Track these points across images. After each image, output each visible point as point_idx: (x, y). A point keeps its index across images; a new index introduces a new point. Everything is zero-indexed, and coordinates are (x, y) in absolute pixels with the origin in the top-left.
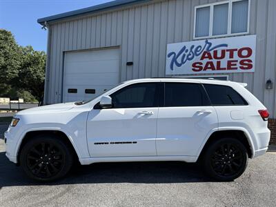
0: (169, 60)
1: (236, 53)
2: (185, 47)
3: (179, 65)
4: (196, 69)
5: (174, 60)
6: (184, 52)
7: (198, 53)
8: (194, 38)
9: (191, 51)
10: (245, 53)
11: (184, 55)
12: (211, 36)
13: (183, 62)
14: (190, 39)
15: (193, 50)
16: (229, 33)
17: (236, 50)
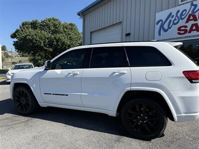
0: (158, 27)
2: (171, 14)
3: (166, 31)
4: (181, 32)
5: (162, 26)
6: (170, 18)
7: (183, 17)
8: (180, 3)
9: (177, 16)
11: (171, 21)
13: (169, 28)
14: (176, 5)
15: (179, 15)
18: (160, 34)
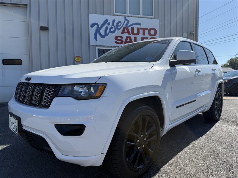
1: (147, 31)
2: (107, 20)
3: (103, 37)
4: (118, 41)
5: (98, 31)
6: (106, 25)
7: (119, 27)
8: (115, 13)
9: (113, 24)
10: (152, 32)
11: (107, 28)
12: (128, 14)
13: (106, 35)
14: (111, 14)
16: (141, 15)
17: (147, 29)
18: (96, 38)
